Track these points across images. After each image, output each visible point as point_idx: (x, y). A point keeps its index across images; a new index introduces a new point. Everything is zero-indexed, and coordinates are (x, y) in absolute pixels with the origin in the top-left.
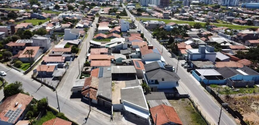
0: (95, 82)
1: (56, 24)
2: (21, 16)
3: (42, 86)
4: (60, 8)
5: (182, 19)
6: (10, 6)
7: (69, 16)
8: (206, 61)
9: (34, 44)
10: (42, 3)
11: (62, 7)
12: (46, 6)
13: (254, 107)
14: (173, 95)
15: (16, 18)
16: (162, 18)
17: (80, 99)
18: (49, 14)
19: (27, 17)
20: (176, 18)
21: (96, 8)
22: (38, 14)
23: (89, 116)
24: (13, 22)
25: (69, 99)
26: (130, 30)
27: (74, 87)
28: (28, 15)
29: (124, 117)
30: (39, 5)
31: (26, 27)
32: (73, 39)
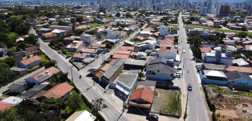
0: (106, 67)
1: (108, 28)
2: (86, 20)
3: (73, 66)
4: (120, 15)
5: (235, 28)
6: (83, 13)
7: (122, 22)
8: (220, 65)
9: (81, 40)
10: (108, 11)
11: (122, 15)
12: (110, 14)
13: (240, 106)
14: (165, 85)
15: (82, 22)
16: (212, 27)
17: (92, 78)
18: (108, 20)
19: (90, 21)
20: (228, 27)
21: (152, 16)
22: (99, 19)
23: (91, 88)
24: (78, 24)
25: (85, 77)
26: (168, 35)
27: (90, 69)
28: (91, 20)
29: (114, 93)
30: (105, 12)
31: (85, 28)
32: (113, 39)
